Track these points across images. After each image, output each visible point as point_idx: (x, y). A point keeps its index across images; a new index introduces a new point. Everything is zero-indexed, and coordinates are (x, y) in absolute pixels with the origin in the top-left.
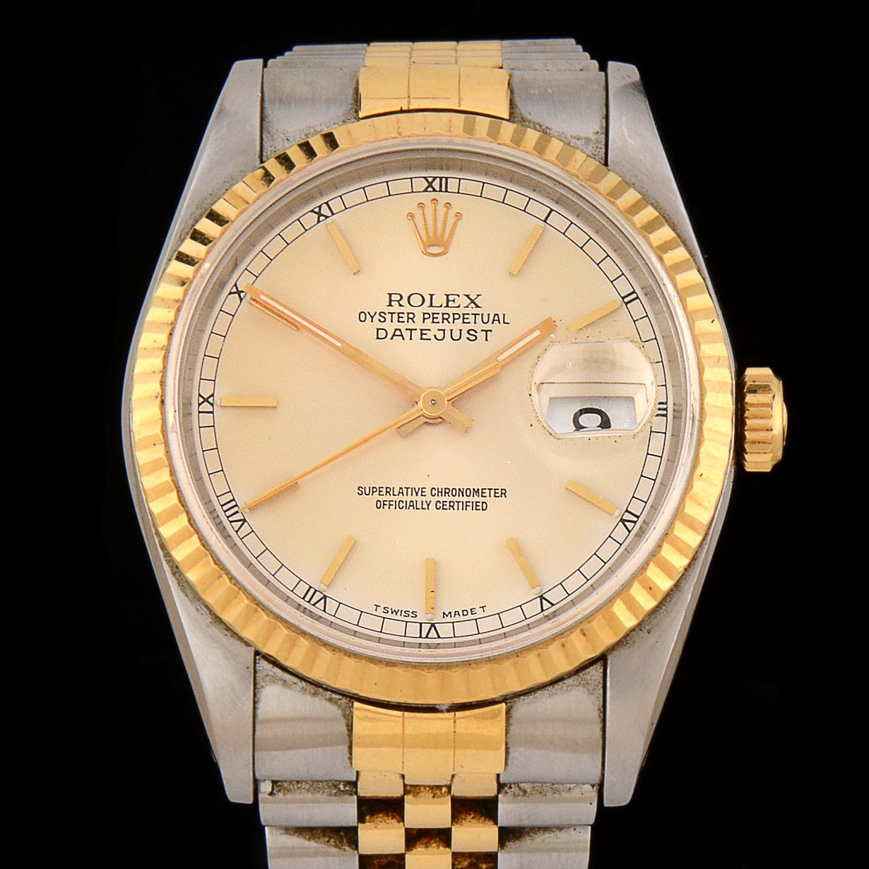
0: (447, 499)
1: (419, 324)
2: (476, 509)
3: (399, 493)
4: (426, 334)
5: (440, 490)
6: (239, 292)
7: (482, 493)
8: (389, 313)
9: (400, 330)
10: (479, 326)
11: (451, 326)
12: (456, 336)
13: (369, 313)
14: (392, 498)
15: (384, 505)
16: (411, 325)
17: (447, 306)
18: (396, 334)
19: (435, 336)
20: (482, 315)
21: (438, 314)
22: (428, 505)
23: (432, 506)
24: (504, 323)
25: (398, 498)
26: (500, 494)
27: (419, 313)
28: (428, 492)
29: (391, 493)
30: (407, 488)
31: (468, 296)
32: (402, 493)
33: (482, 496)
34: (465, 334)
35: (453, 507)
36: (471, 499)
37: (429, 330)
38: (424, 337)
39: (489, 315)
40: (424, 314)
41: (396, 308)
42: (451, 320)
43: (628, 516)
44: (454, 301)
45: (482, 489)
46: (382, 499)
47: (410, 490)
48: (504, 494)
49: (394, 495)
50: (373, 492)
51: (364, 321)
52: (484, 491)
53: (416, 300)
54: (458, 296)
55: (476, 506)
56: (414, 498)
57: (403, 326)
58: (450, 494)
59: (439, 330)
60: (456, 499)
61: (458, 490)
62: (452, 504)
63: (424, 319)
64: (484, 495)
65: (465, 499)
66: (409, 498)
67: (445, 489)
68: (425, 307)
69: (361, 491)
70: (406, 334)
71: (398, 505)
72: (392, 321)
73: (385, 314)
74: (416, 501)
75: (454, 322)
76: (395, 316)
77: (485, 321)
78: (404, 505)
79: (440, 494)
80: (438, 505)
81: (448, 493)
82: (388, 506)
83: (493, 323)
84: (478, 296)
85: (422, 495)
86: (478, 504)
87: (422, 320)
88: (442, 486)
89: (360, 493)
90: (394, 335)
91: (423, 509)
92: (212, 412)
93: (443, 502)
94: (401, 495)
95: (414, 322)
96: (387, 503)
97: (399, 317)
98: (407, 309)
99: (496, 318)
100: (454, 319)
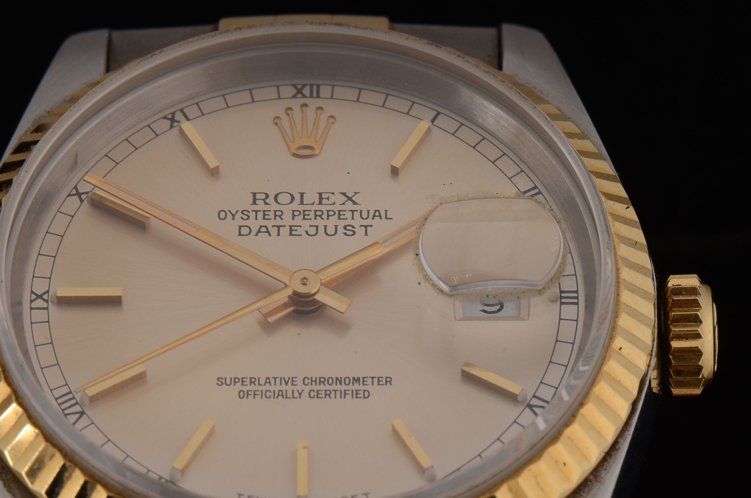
0: (322, 387)
1: (287, 220)
2: (357, 397)
3: (266, 382)
4: (296, 230)
5: (314, 379)
6: (79, 194)
7: (364, 381)
8: (253, 211)
9: (266, 227)
10: (357, 222)
11: (325, 222)
12: (331, 231)
13: (230, 211)
14: (257, 388)
15: (248, 394)
16: (278, 222)
17: (320, 203)
18: (261, 230)
19: (307, 232)
20: (361, 211)
21: (310, 211)
22: (300, 394)
23: (305, 395)
24: (386, 218)
25: (264, 388)
26: (384, 382)
27: (287, 211)
28: (299, 381)
29: (257, 383)
30: (275, 378)
31: (344, 194)
32: (270, 383)
33: (363, 384)
34: (341, 230)
35: (329, 395)
36: (350, 387)
37: (300, 226)
38: (293, 233)
39: (368, 211)
40: (293, 211)
41: (261, 206)
42: (325, 216)
43: (535, 402)
44: (328, 198)
45: (363, 378)
46: (245, 389)
47: (278, 381)
48: (390, 382)
49: (259, 385)
50: (235, 382)
51: (225, 219)
52: (365, 379)
53: (284, 198)
54: (333, 193)
55: (357, 394)
56: (283, 387)
57: (269, 223)
58: (326, 383)
59: (311, 226)
60: (334, 387)
61: (335, 380)
62: (328, 393)
63: (294, 216)
64: (365, 383)
65: (343, 387)
66: (277, 388)
67: (320, 378)
68: (295, 205)
69: (221, 381)
70: (274, 231)
71: (264, 395)
72: (256, 219)
73: (249, 212)
74: (286, 391)
75: (328, 219)
76: (260, 215)
77: (365, 216)
78: (272, 394)
79: (314, 383)
80: (312, 394)
81: (323, 382)
82: (253, 396)
83: (373, 218)
84: (356, 193)
85: (293, 384)
86: (358, 392)
87: (291, 217)
88: (315, 374)
89: (220, 383)
90: (259, 231)
91: (293, 397)
92: (47, 309)
93: (318, 391)
94: (268, 385)
95: (282, 219)
96: (252, 393)
97: (264, 215)
98: (274, 206)
99: (377, 214)
100: (328, 216)
